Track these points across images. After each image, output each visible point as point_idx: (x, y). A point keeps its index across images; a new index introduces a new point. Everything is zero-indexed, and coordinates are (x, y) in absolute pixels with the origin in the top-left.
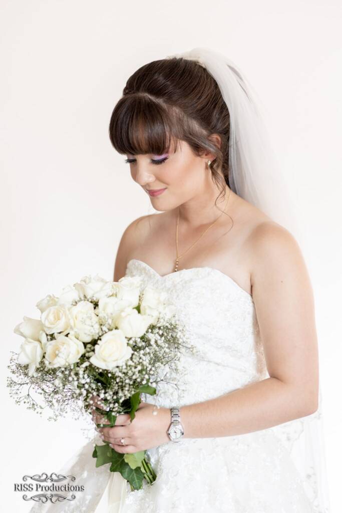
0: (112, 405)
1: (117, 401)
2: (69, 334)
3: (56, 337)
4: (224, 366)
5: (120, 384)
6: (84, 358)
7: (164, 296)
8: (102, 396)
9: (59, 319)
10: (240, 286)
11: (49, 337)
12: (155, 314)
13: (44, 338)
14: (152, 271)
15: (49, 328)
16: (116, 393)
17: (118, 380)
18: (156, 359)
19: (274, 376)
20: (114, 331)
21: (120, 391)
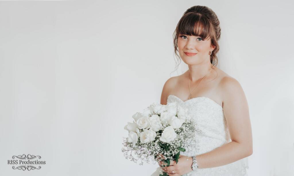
0: (169, 157)
1: (172, 155)
2: (149, 128)
3: (144, 130)
4: (213, 138)
5: (172, 148)
6: (156, 138)
7: (187, 110)
8: (165, 154)
9: (145, 123)
10: (217, 103)
11: (140, 130)
12: (184, 118)
13: (138, 131)
14: (180, 100)
15: (140, 127)
16: (171, 152)
17: (172, 147)
18: (185, 137)
19: (234, 140)
20: (169, 127)
21: (173, 151)
